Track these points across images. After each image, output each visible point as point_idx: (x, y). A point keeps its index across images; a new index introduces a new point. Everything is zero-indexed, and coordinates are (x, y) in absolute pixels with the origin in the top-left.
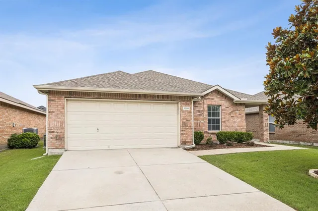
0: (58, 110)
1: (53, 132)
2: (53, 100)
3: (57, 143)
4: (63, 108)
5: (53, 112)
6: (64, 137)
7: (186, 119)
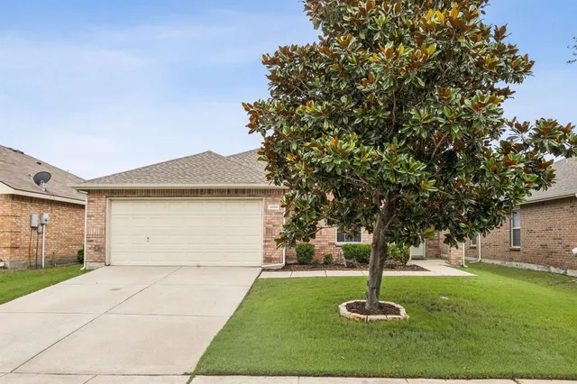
0: (98, 214)
1: (92, 241)
2: (92, 201)
3: (96, 255)
4: (104, 211)
5: (92, 216)
6: (104, 248)
7: (271, 223)
